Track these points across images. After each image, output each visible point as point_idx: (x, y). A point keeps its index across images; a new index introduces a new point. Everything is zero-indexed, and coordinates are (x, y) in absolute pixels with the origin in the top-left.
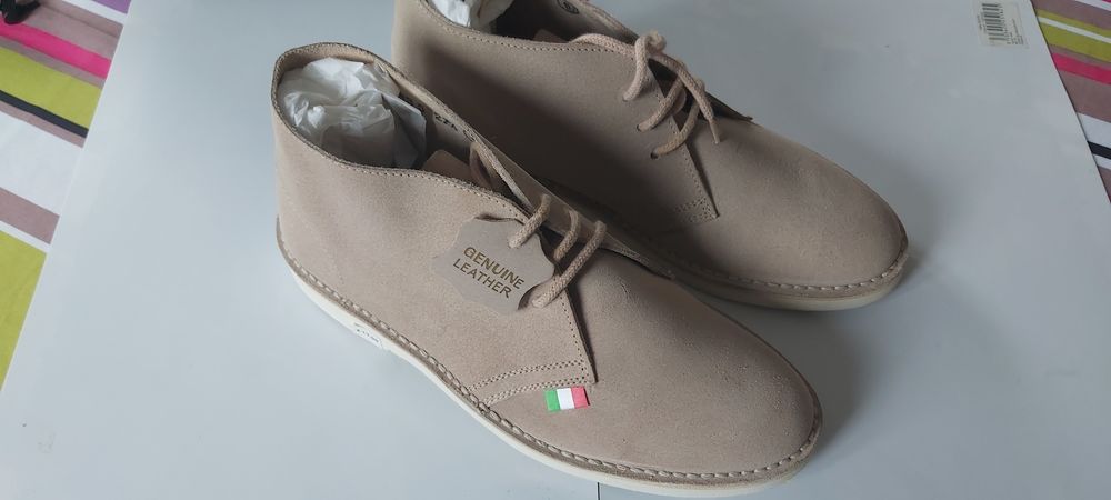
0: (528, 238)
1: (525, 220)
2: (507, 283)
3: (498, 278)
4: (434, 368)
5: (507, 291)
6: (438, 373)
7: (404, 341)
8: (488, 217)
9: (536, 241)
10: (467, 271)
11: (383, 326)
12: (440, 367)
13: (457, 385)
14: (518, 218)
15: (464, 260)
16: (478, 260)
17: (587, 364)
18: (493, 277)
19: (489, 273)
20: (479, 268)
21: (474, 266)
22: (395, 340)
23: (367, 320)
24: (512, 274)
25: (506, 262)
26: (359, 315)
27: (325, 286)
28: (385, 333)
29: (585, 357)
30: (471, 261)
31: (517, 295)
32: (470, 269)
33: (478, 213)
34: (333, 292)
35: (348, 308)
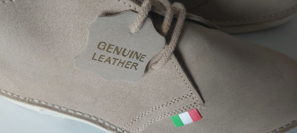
0: (144, 21)
1: (138, 8)
2: (134, 60)
3: (127, 59)
4: (96, 122)
5: (135, 65)
6: (100, 124)
7: (73, 112)
8: (108, 14)
9: (150, 23)
10: (104, 60)
11: (57, 107)
12: (100, 121)
13: (114, 128)
14: (132, 8)
15: (99, 53)
16: (110, 50)
17: (195, 95)
18: (123, 59)
19: (120, 57)
20: (112, 55)
21: (108, 55)
22: (66, 113)
23: (46, 106)
24: (137, 53)
25: (131, 45)
26: (39, 105)
27: (13, 94)
28: (59, 110)
29: (194, 91)
30: (104, 53)
31: (142, 66)
32: (105, 58)
33: (100, 13)
34: (19, 96)
35: (32, 103)
